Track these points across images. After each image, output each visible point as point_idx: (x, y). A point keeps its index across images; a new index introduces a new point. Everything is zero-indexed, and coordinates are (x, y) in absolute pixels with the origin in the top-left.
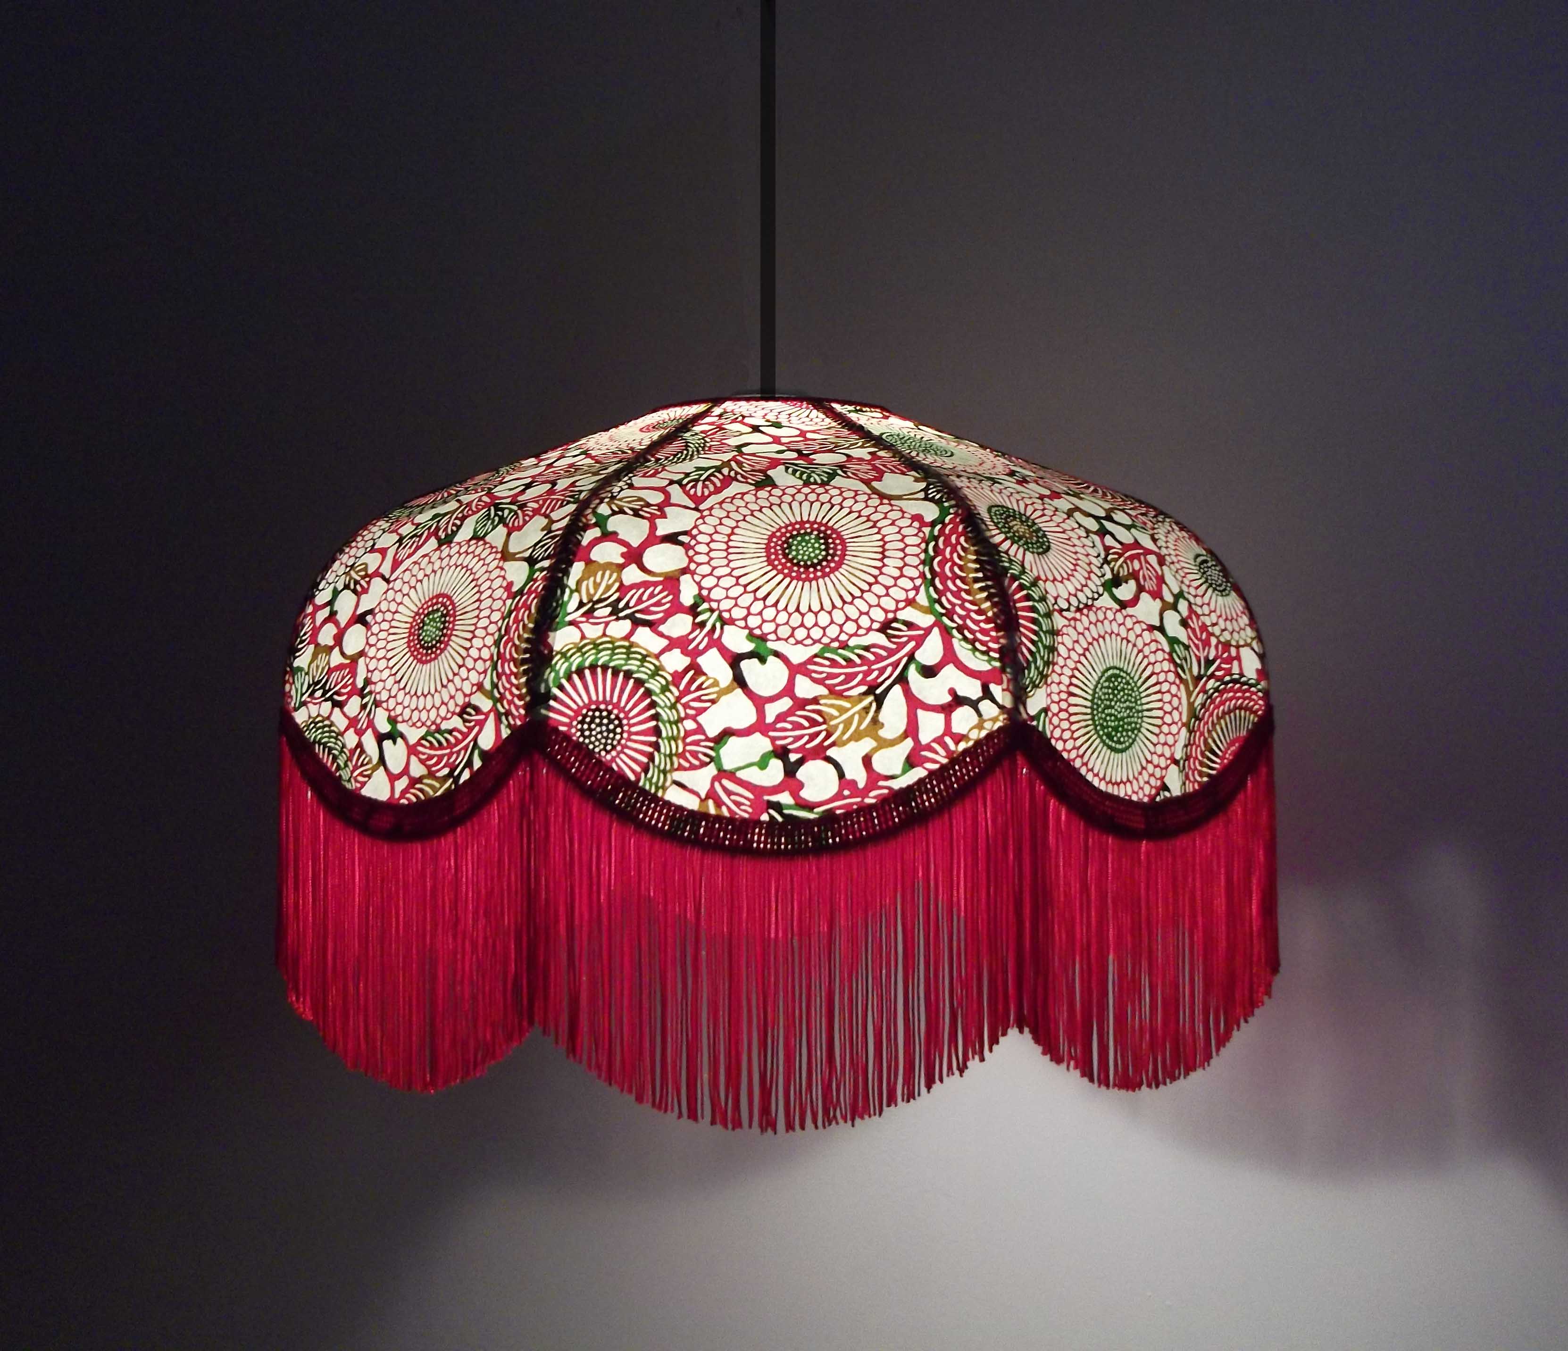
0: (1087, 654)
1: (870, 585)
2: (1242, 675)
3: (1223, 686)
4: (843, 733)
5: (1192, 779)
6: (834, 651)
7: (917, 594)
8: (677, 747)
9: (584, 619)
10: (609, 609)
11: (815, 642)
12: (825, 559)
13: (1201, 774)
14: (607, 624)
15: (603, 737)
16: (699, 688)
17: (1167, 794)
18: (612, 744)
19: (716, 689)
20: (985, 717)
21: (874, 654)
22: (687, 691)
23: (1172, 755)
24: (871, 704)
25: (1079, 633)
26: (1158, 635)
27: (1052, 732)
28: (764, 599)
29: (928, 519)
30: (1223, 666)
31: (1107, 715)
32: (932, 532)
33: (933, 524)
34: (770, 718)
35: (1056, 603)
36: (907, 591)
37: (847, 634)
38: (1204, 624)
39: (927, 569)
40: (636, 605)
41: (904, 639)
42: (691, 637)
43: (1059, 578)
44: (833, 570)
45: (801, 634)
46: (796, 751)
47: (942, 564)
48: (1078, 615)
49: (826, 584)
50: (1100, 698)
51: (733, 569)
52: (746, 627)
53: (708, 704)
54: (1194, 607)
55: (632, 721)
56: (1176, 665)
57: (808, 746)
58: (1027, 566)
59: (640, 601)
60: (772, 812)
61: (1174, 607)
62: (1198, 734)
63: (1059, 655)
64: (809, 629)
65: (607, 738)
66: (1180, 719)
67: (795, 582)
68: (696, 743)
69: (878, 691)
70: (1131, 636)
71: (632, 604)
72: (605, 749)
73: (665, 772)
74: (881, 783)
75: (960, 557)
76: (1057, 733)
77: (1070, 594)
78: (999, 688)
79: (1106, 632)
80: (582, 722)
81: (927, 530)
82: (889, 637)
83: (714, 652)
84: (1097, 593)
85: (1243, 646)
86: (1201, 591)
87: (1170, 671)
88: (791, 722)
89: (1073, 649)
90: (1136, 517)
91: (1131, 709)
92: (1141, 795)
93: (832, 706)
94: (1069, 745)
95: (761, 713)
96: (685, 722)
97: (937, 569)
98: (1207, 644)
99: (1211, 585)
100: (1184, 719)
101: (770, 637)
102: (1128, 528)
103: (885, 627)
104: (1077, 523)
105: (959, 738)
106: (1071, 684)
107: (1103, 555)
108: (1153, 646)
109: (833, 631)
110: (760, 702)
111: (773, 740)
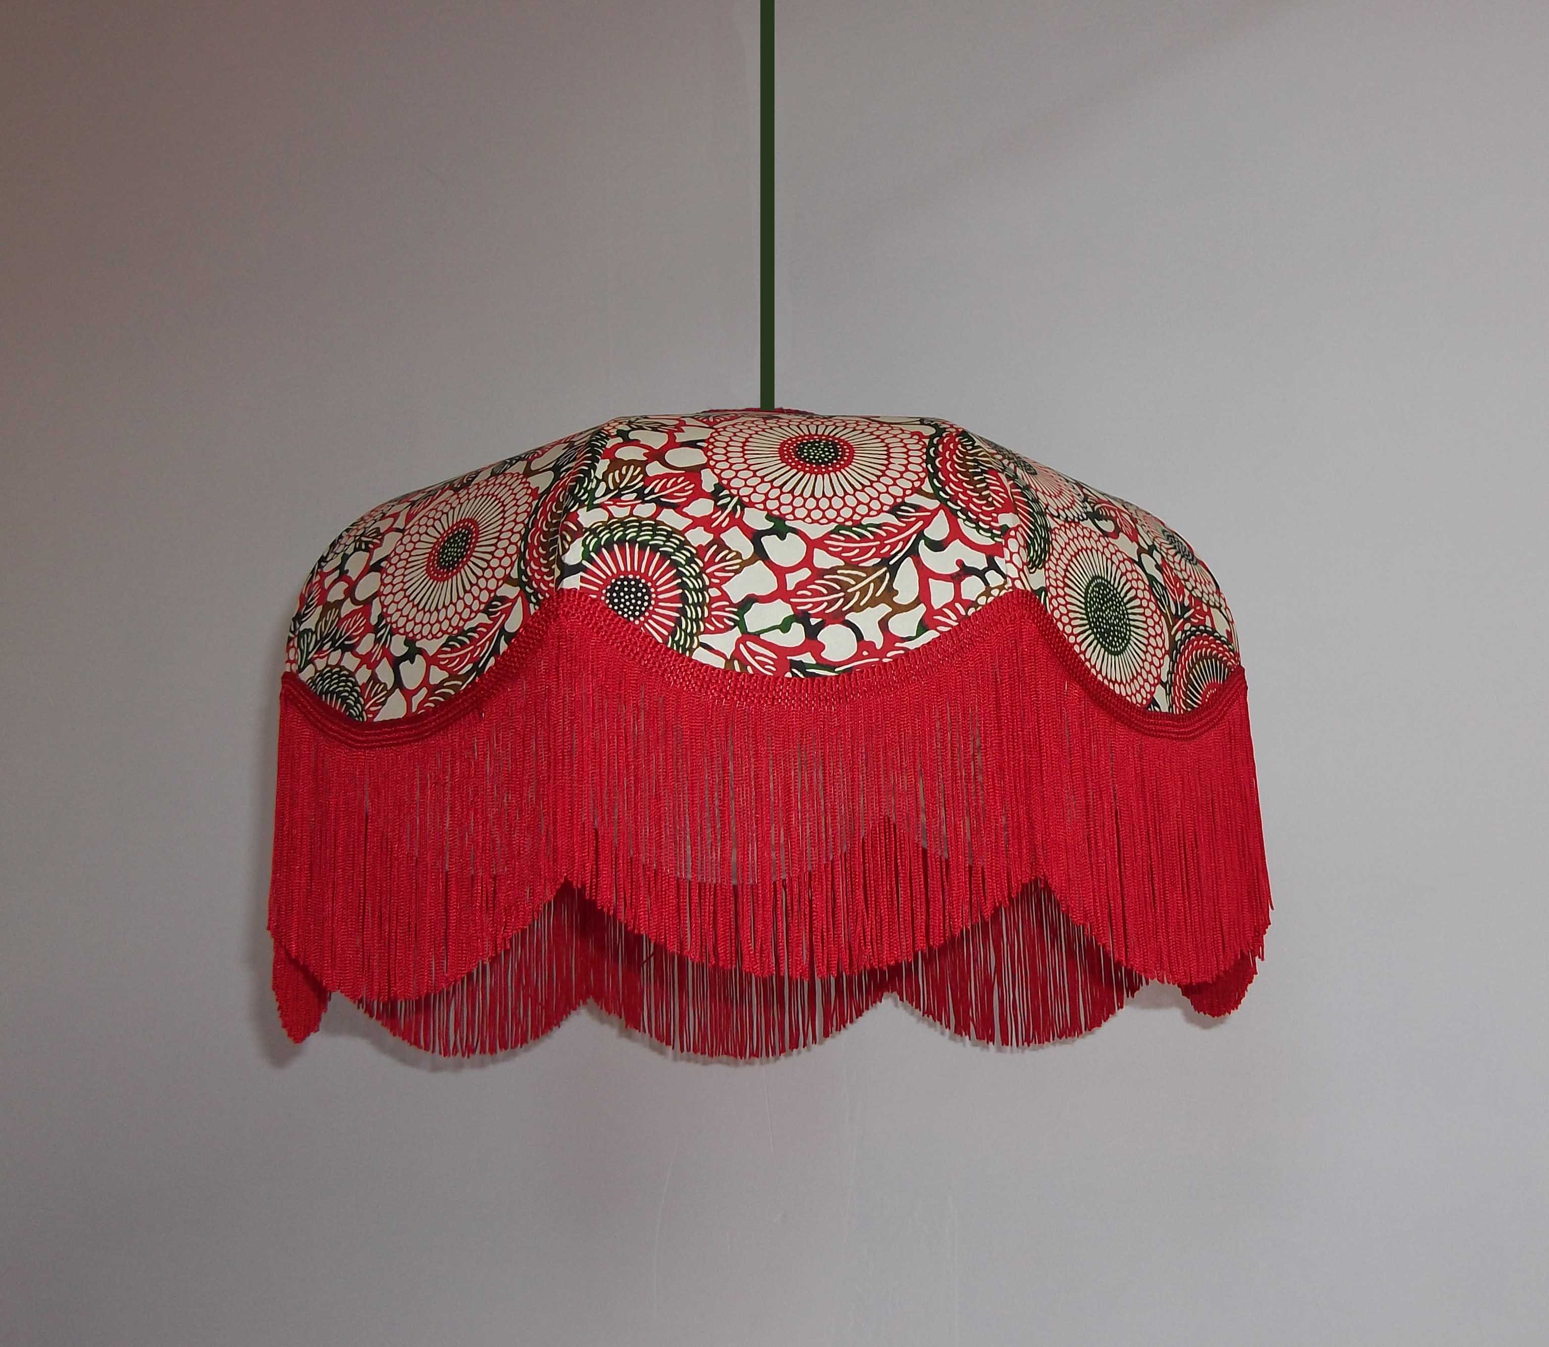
0: (1078, 558)
1: (878, 477)
2: (1214, 630)
3: (1199, 633)
4: (860, 600)
5: (1178, 704)
6: (849, 529)
7: (922, 484)
8: (703, 612)
9: (611, 503)
10: (635, 495)
11: (830, 521)
12: (835, 458)
13: (1185, 703)
14: (633, 507)
15: (631, 604)
16: (723, 559)
17: (1157, 709)
18: (640, 610)
19: (739, 561)
20: (992, 585)
21: (885, 531)
22: (711, 562)
23: (1159, 676)
24: (885, 573)
25: (1069, 539)
26: (1138, 568)
27: (1052, 612)
28: (781, 487)
29: (926, 434)
30: (1197, 616)
31: (1099, 617)
32: (931, 441)
33: (931, 437)
34: (790, 586)
35: (1047, 508)
36: (912, 482)
37: (859, 514)
38: (1177, 577)
39: (929, 466)
40: (660, 491)
41: (913, 520)
42: (714, 517)
43: (1048, 494)
44: (843, 467)
45: (816, 515)
46: (816, 616)
47: (942, 462)
48: (1067, 526)
49: (837, 476)
50: (1092, 600)
51: (750, 465)
52: (765, 509)
53: (732, 574)
54: (1166, 560)
55: (659, 590)
56: (1155, 597)
57: (827, 611)
59: (664, 488)
60: (794, 670)
61: (1149, 554)
63: (1054, 549)
64: (824, 512)
65: (635, 605)
66: (1164, 646)
67: (808, 475)
68: (721, 609)
69: (892, 563)
71: (656, 490)
72: (633, 615)
73: (692, 635)
74: (898, 645)
75: (958, 458)
76: (1057, 615)
77: (1058, 508)
78: (1003, 561)
79: (1093, 548)
80: (612, 591)
81: (926, 440)
82: (899, 517)
83: (736, 530)
84: (1082, 517)
85: (1213, 607)
86: (1171, 552)
87: (1151, 602)
88: (809, 590)
89: (1066, 549)
91: (1120, 620)
92: (1134, 700)
93: (848, 576)
94: (1068, 630)
95: (782, 582)
96: (710, 590)
97: (939, 466)
98: (1181, 592)
99: (1179, 552)
100: (1167, 648)
101: (787, 517)
103: (894, 510)
105: (968, 604)
106: (1067, 577)
107: (1083, 496)
108: (1135, 576)
109: (846, 513)
110: (780, 572)
111: (794, 608)
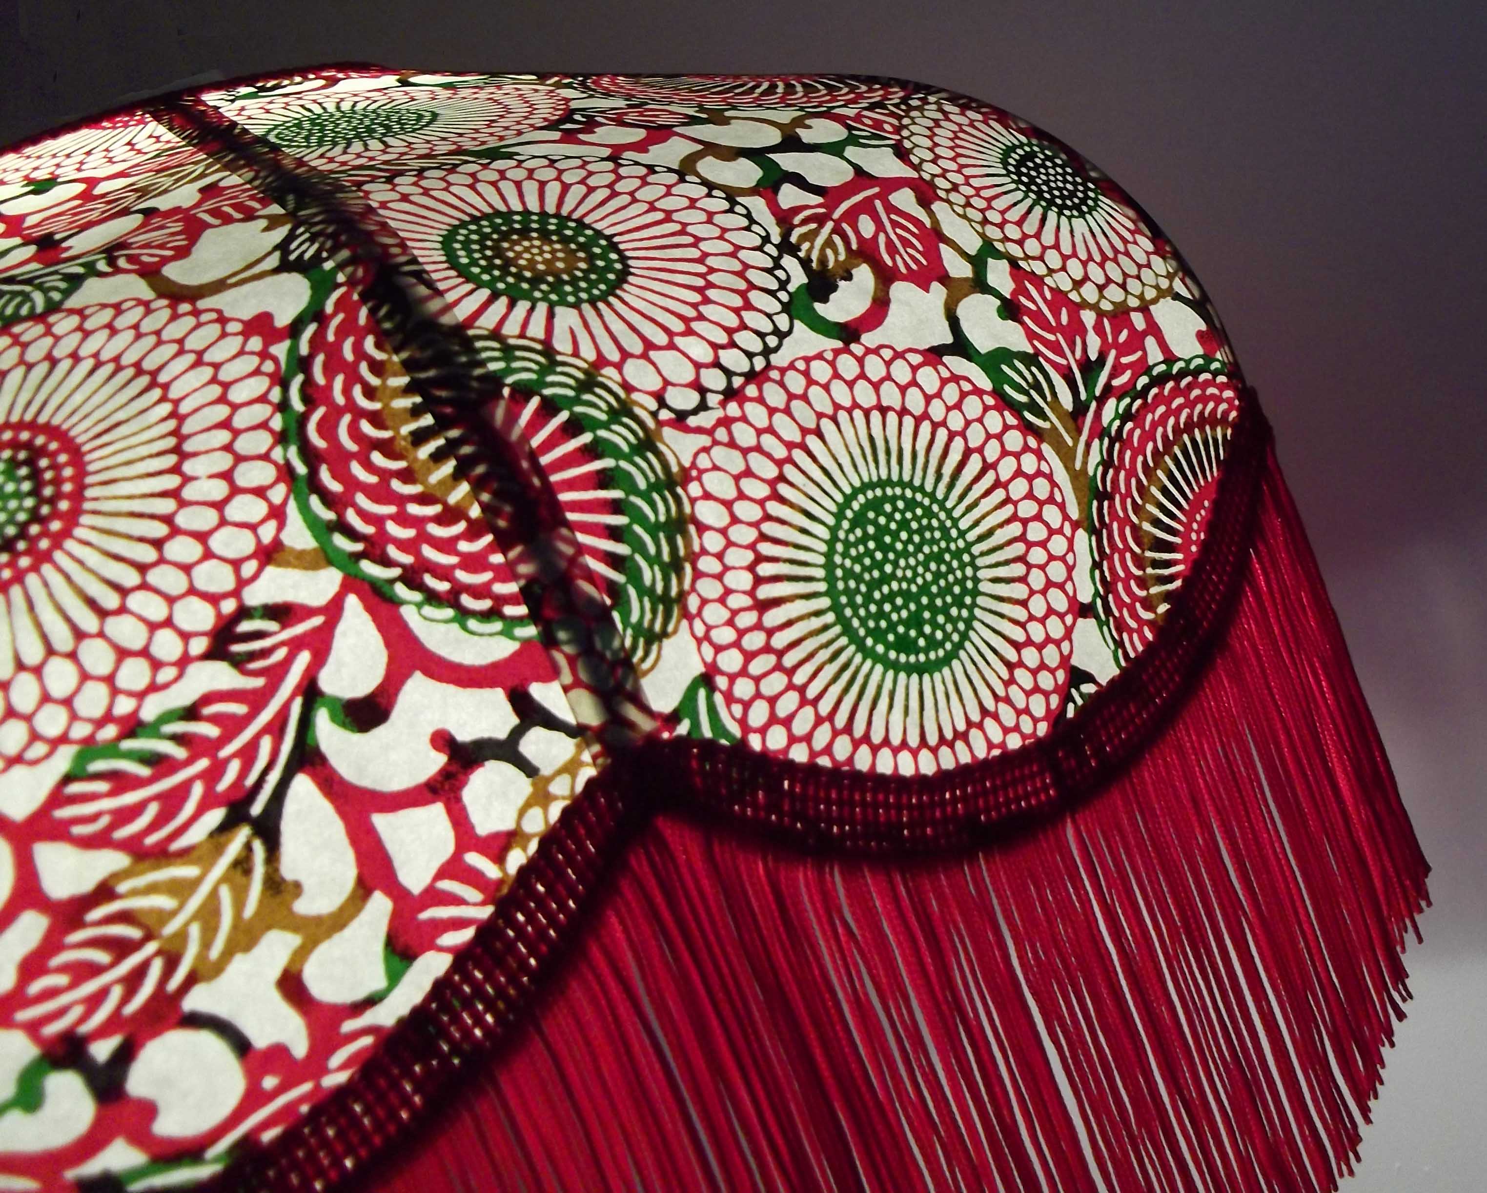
0: (783, 489)
1: (158, 544)
2: (1170, 358)
3: (1139, 402)
4: (206, 944)
5: (1133, 624)
6: (111, 749)
7: (281, 526)
11: (55, 744)
12: (35, 517)
13: (1148, 604)
17: (1089, 688)
20: (545, 770)
21: (215, 719)
23: (1073, 600)
24: (248, 847)
25: (745, 452)
26: (956, 364)
27: (743, 722)
29: (282, 320)
30: (1125, 360)
31: (880, 604)
32: (293, 350)
33: (294, 330)
35: (662, 403)
36: (253, 527)
37: (130, 694)
38: (1057, 292)
39: (293, 452)
41: (281, 654)
43: (661, 339)
44: (58, 540)
45: (12, 737)
46: (102, 1032)
47: (327, 428)
48: (733, 409)
49: (46, 584)
50: (849, 574)
54: (1022, 264)
56: (1016, 408)
57: (128, 1011)
58: (562, 344)
61: (979, 284)
62: (1115, 525)
63: (702, 529)
64: (28, 718)
66: (1066, 517)
69: (256, 809)
70: (890, 396)
74: (349, 1026)
75: (370, 393)
76: (758, 714)
77: (698, 366)
78: (555, 688)
79: (820, 415)
81: (280, 350)
82: (239, 663)
84: (776, 332)
85: (1155, 301)
86: (1031, 226)
87: (1006, 428)
88: (63, 969)
89: (742, 496)
90: (858, 118)
91: (939, 558)
92: (1027, 725)
93: (152, 889)
94: (802, 723)
97: (320, 443)
98: (1076, 329)
99: (1051, 203)
100: (1074, 513)
102: (835, 149)
103: (222, 643)
104: (705, 183)
105: (498, 847)
106: (759, 581)
107: (776, 239)
108: (951, 393)
109: (93, 700)
111: (33, 1028)
